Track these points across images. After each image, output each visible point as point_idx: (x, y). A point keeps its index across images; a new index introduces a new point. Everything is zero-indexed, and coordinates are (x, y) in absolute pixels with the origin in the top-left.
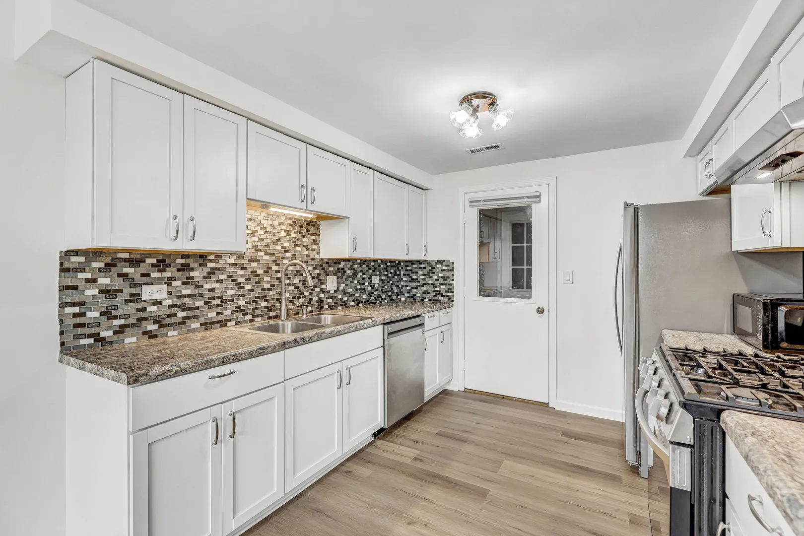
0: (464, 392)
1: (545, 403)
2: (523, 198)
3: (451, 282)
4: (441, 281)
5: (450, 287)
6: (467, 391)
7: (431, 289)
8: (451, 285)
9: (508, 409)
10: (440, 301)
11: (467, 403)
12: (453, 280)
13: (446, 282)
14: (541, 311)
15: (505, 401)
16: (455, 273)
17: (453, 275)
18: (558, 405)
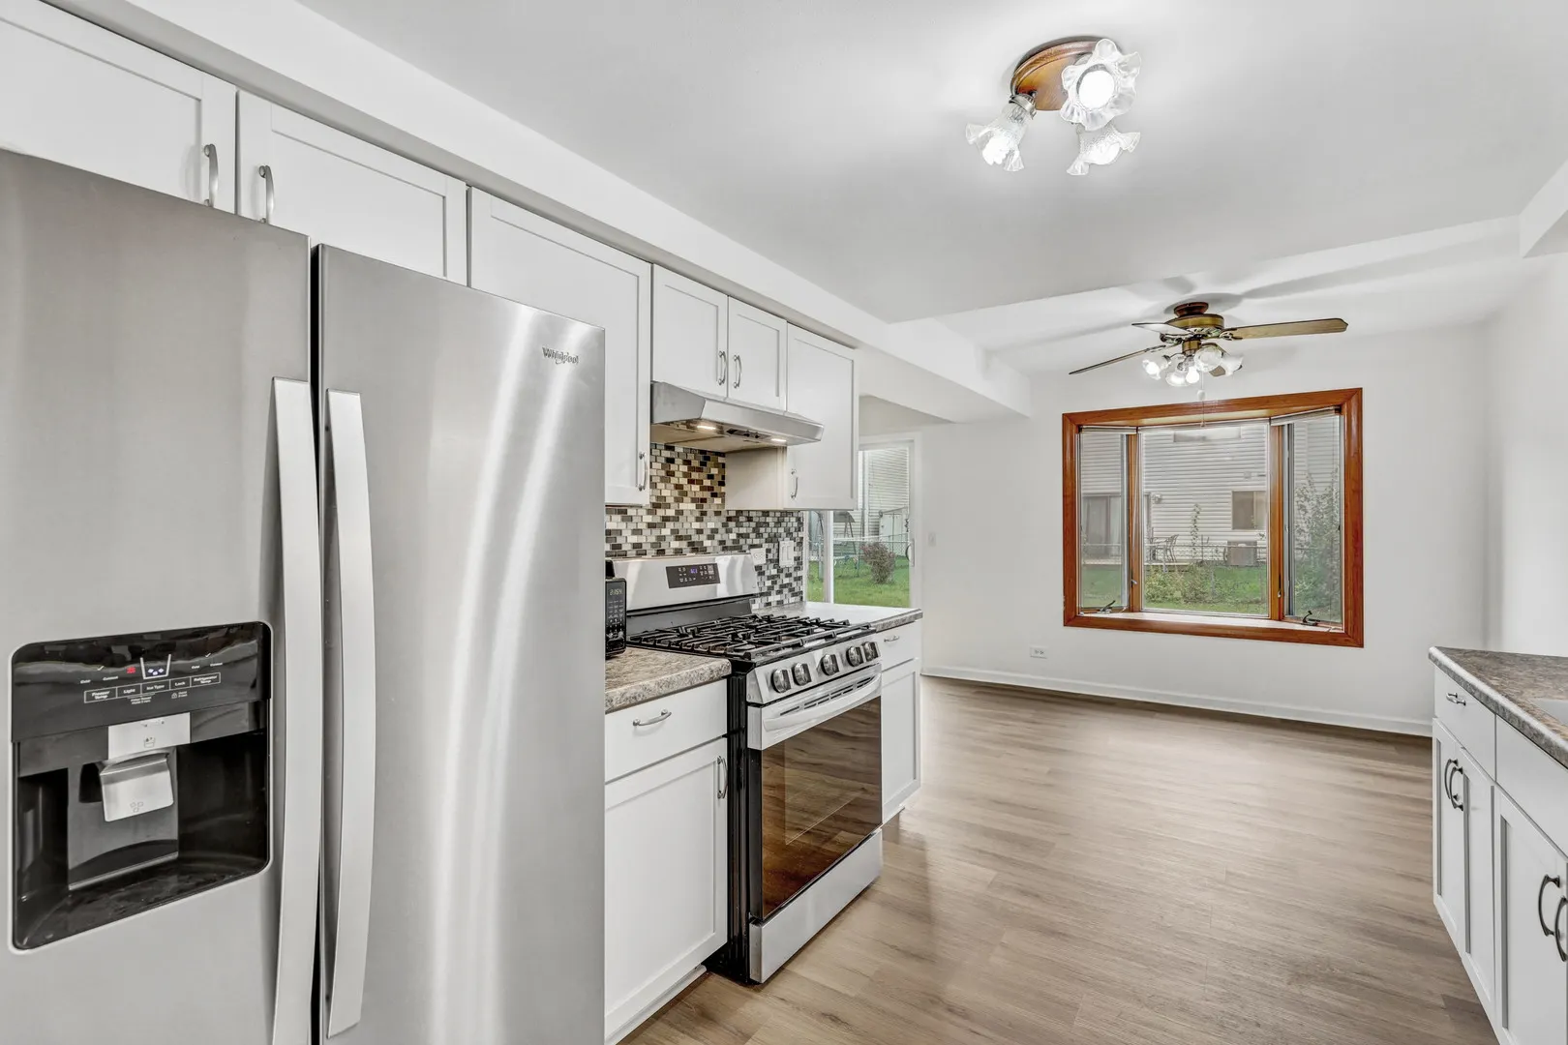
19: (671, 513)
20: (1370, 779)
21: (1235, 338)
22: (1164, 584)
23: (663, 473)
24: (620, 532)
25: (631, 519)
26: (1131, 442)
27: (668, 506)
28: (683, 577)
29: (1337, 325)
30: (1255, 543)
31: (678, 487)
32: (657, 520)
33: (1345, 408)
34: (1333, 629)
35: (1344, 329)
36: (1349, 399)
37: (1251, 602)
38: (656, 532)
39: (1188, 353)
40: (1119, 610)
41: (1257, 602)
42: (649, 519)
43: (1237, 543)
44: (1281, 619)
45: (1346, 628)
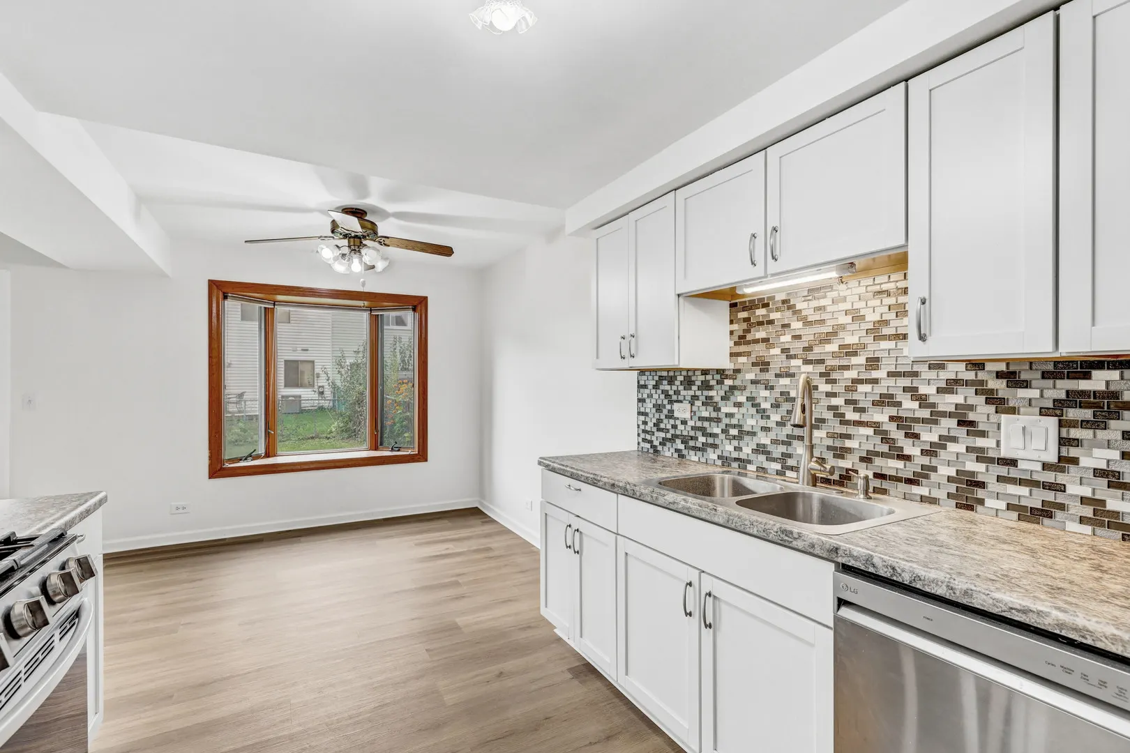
20: (450, 545)
21: (385, 245)
22: (244, 431)
26: (268, 315)
29: (446, 251)
30: (300, 397)
33: (419, 308)
34: (409, 452)
35: (450, 255)
36: (420, 303)
37: (309, 439)
39: (353, 247)
40: (258, 457)
41: (312, 438)
43: (288, 397)
44: (376, 449)
45: (419, 451)
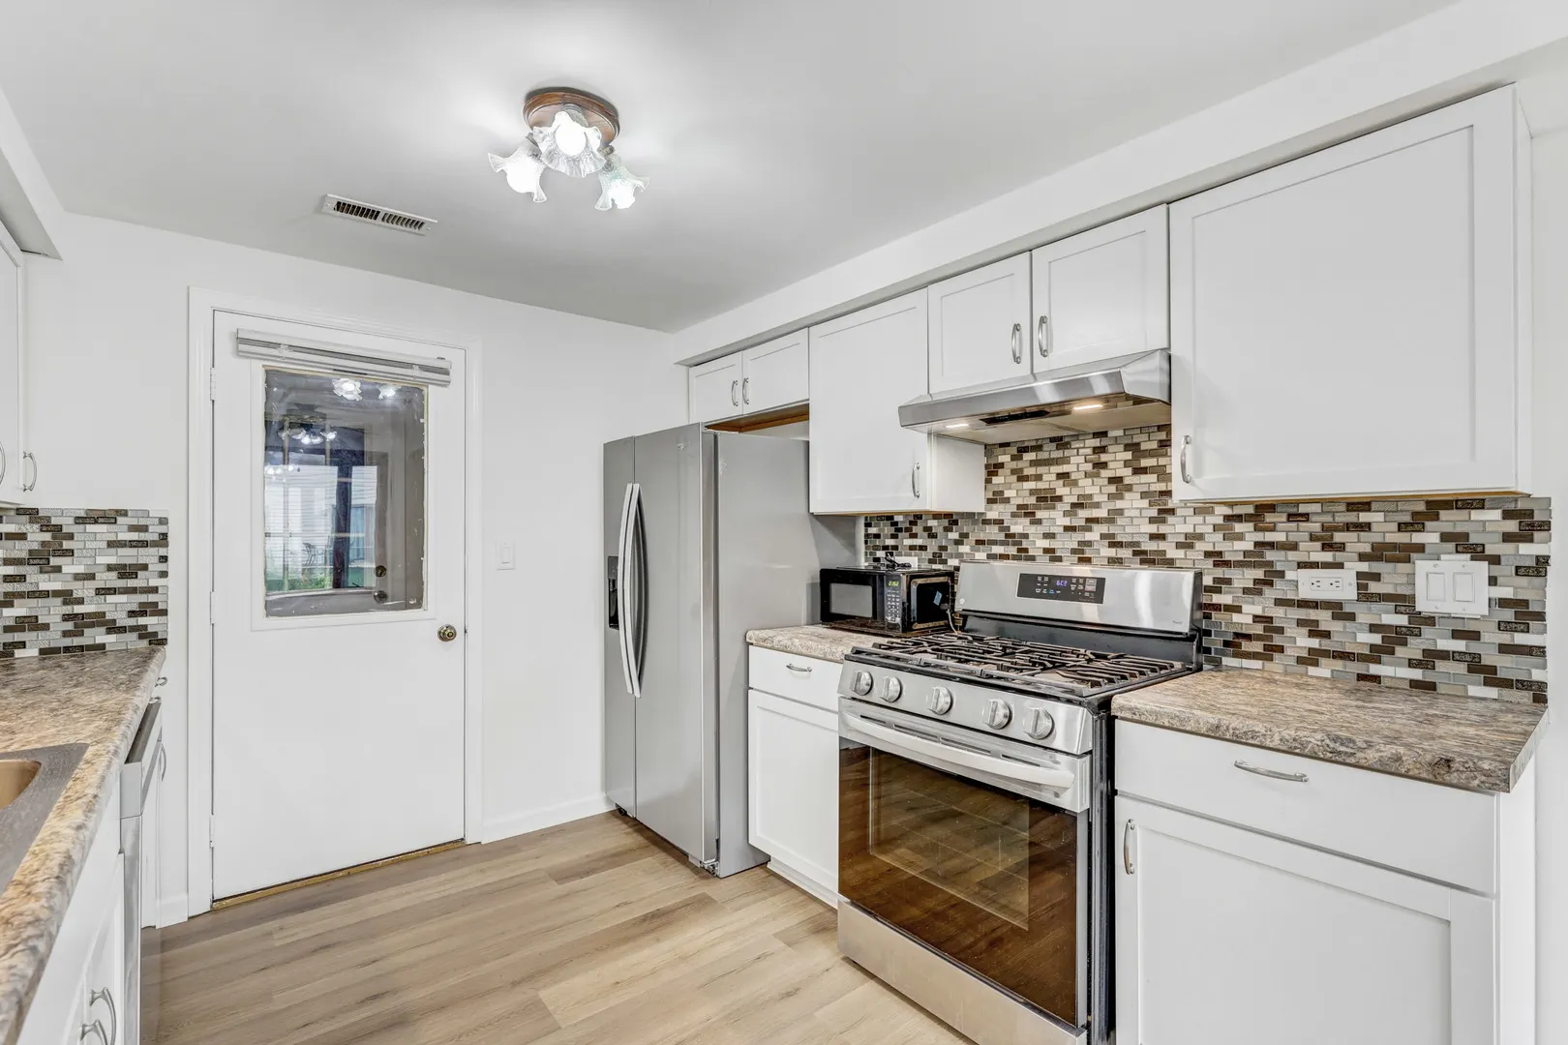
0: (210, 917)
1: (456, 841)
2: (410, 366)
3: (154, 582)
4: (111, 580)
5: (152, 598)
6: (219, 905)
7: (52, 613)
8: (155, 590)
9: (392, 891)
10: (102, 647)
11: (270, 934)
12: (164, 574)
13: (131, 583)
14: (447, 635)
15: (358, 879)
16: (174, 550)
17: (164, 559)
18: (485, 831)
19: (1102, 513)
23: (1089, 467)
24: (1026, 536)
25: (1039, 522)
27: (1097, 505)
28: (1042, 587)
31: (1115, 480)
32: (1079, 522)
38: (1078, 536)
42: (1067, 521)
